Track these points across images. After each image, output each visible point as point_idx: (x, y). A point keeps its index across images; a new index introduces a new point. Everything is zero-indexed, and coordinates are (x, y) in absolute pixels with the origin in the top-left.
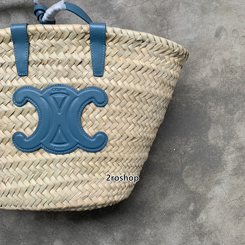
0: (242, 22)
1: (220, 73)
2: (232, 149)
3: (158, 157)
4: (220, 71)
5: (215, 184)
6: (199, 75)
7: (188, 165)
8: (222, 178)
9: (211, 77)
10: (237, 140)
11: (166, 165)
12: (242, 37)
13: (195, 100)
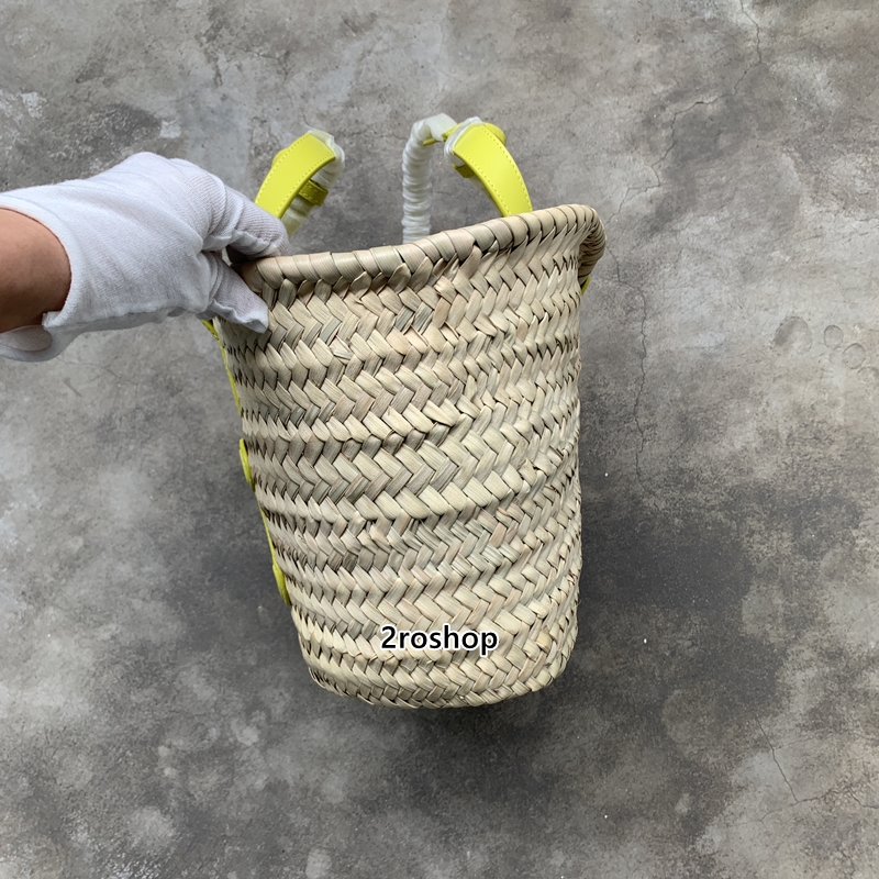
0: (854, 305)
1: (785, 442)
2: (808, 654)
4: (785, 437)
5: (754, 747)
6: (724, 444)
7: (679, 688)
8: (774, 732)
9: (758, 452)
10: (823, 632)
11: (620, 681)
12: (851, 348)
13: (709, 511)
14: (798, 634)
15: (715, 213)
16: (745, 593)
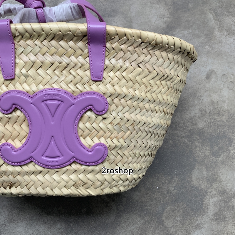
0: (231, 68)
1: (208, 114)
2: (214, 192)
3: (140, 194)
5: (195, 228)
6: (188, 114)
7: (170, 206)
8: (202, 222)
9: (199, 117)
10: (219, 184)
11: (148, 204)
12: (230, 83)
13: (182, 138)
14: (211, 184)
15: (187, 30)
16: (194, 169)
